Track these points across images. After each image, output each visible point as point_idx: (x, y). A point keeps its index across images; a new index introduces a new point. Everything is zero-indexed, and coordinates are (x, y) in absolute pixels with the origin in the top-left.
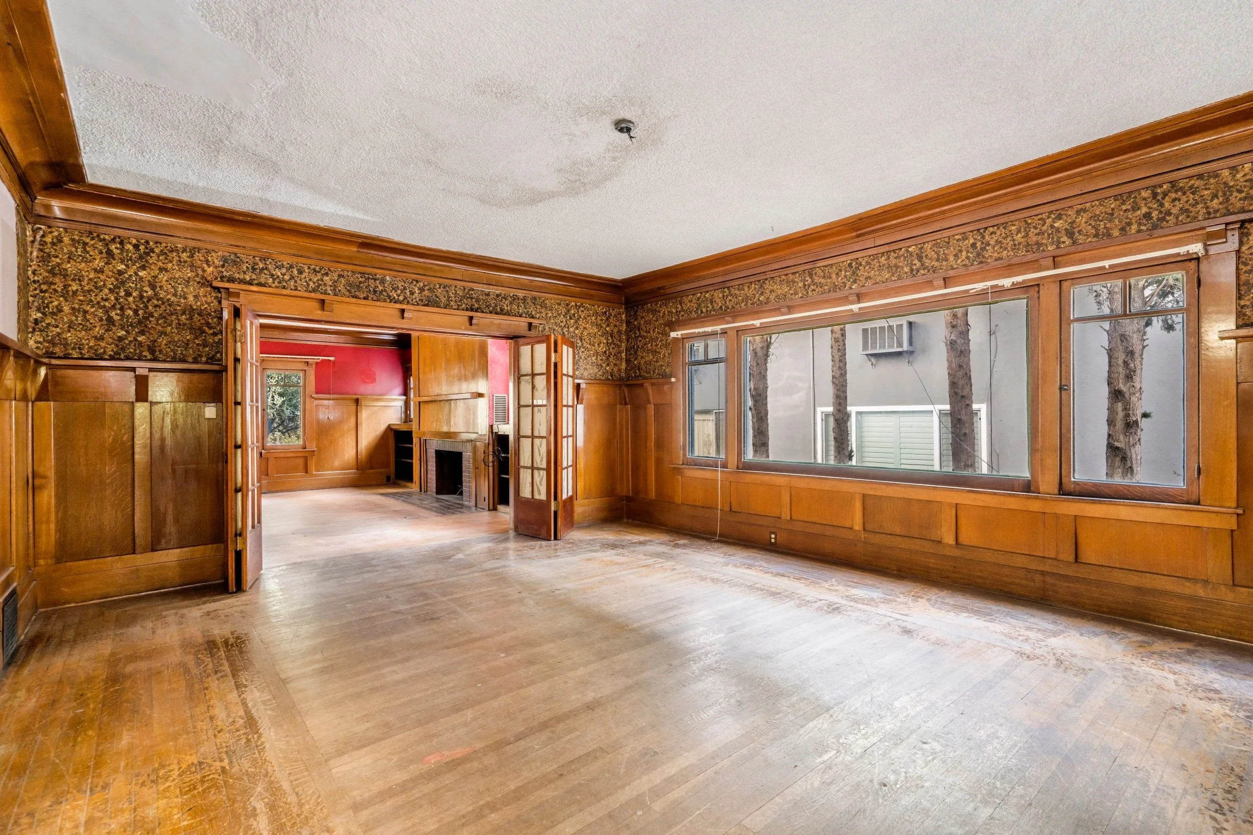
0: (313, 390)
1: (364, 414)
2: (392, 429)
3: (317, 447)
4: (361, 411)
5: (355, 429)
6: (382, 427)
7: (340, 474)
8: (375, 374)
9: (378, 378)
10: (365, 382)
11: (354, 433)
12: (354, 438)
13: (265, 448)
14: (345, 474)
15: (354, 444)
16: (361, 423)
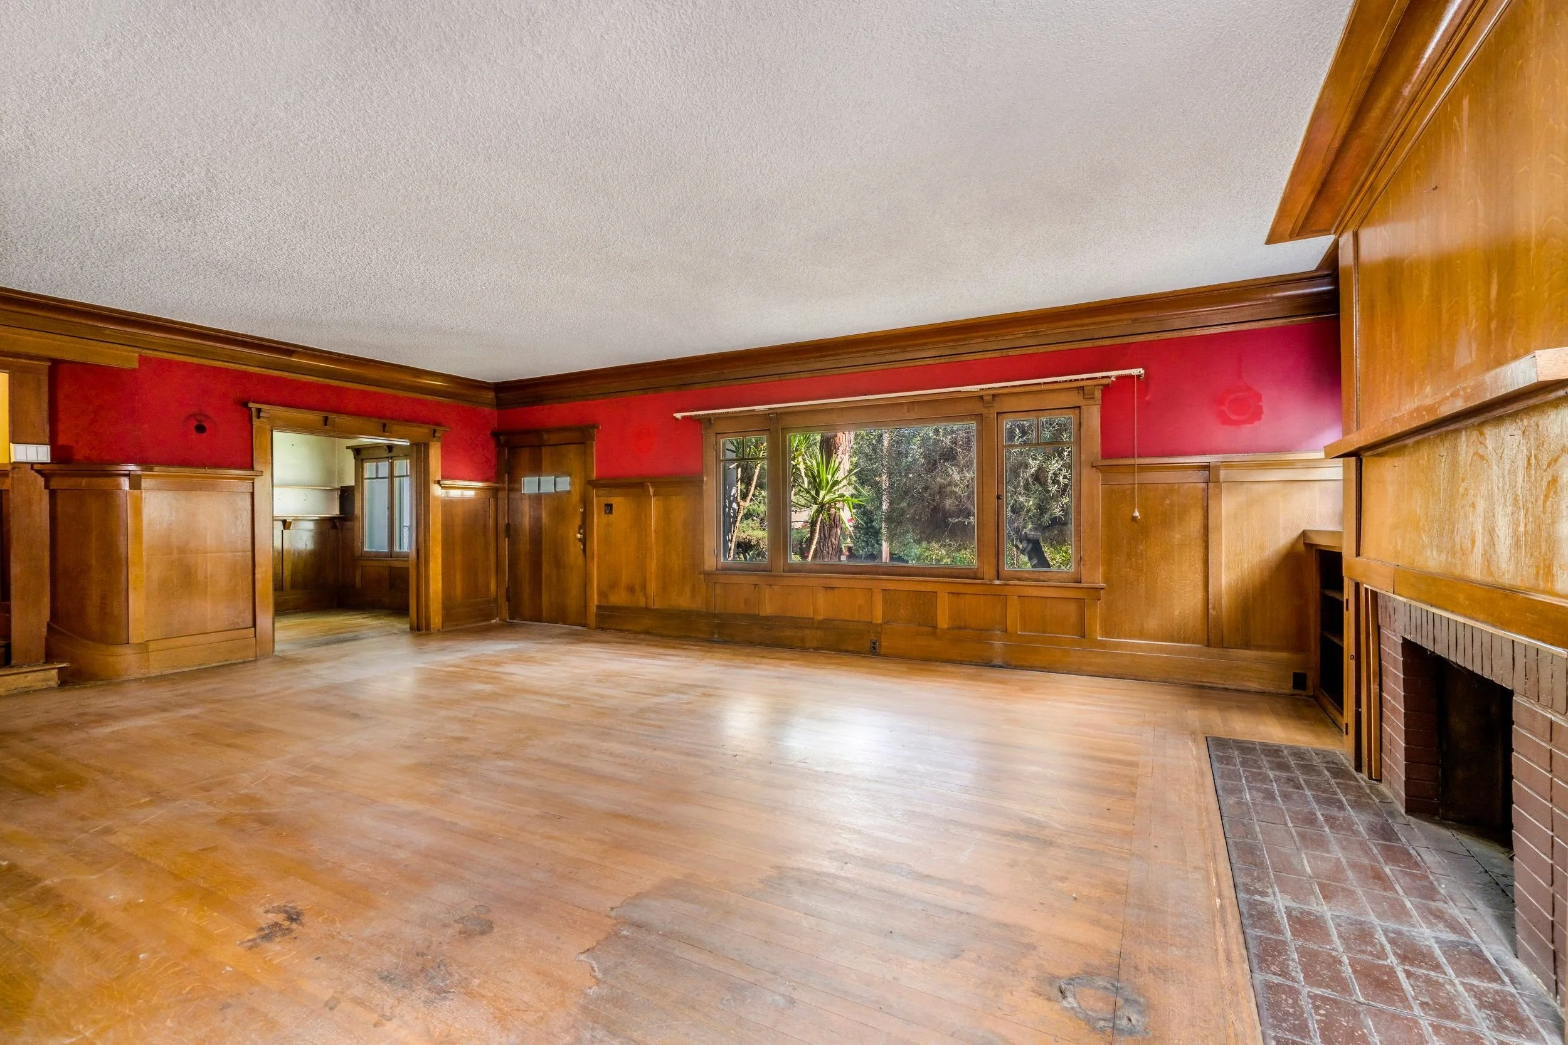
0: (1098, 449)
1: (1227, 505)
2: (1310, 546)
3: (1107, 580)
4: (1218, 496)
5: (1200, 542)
6: (1282, 538)
7: (1161, 649)
8: (1259, 397)
9: (1265, 405)
10: (1225, 421)
11: (1197, 554)
12: (1199, 565)
13: (1002, 574)
14: (1170, 651)
15: (1199, 578)
16: (1219, 528)
